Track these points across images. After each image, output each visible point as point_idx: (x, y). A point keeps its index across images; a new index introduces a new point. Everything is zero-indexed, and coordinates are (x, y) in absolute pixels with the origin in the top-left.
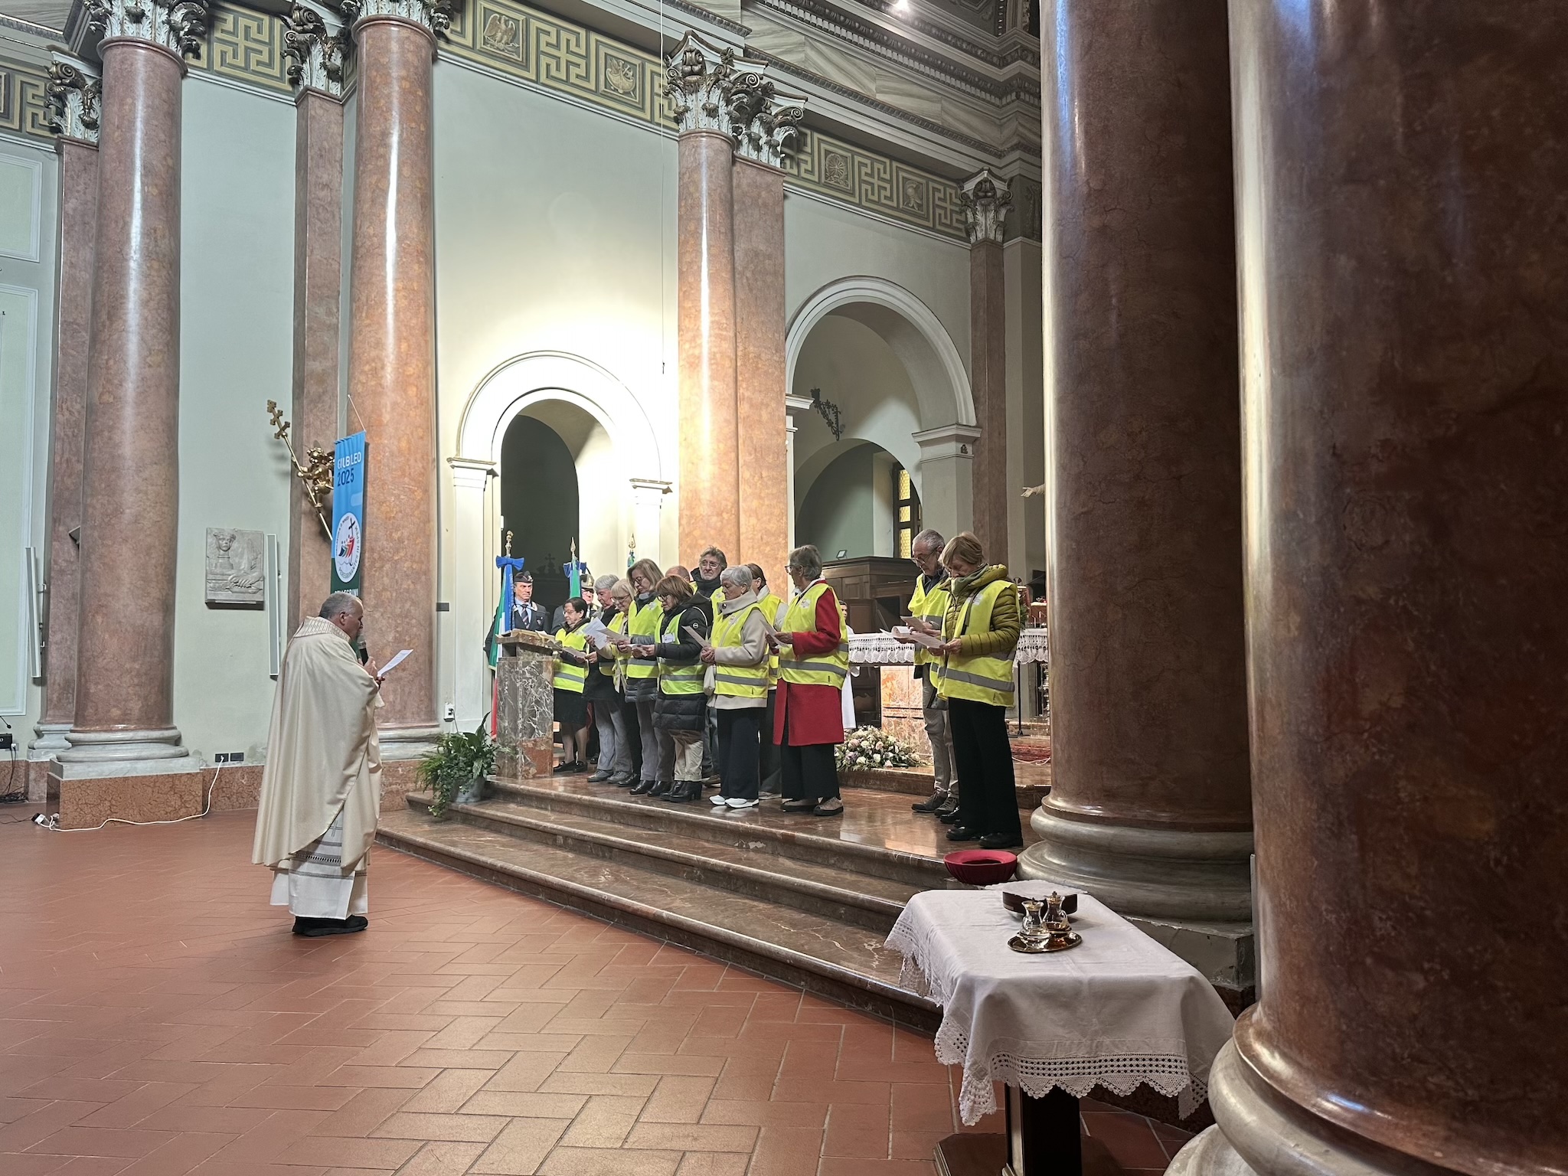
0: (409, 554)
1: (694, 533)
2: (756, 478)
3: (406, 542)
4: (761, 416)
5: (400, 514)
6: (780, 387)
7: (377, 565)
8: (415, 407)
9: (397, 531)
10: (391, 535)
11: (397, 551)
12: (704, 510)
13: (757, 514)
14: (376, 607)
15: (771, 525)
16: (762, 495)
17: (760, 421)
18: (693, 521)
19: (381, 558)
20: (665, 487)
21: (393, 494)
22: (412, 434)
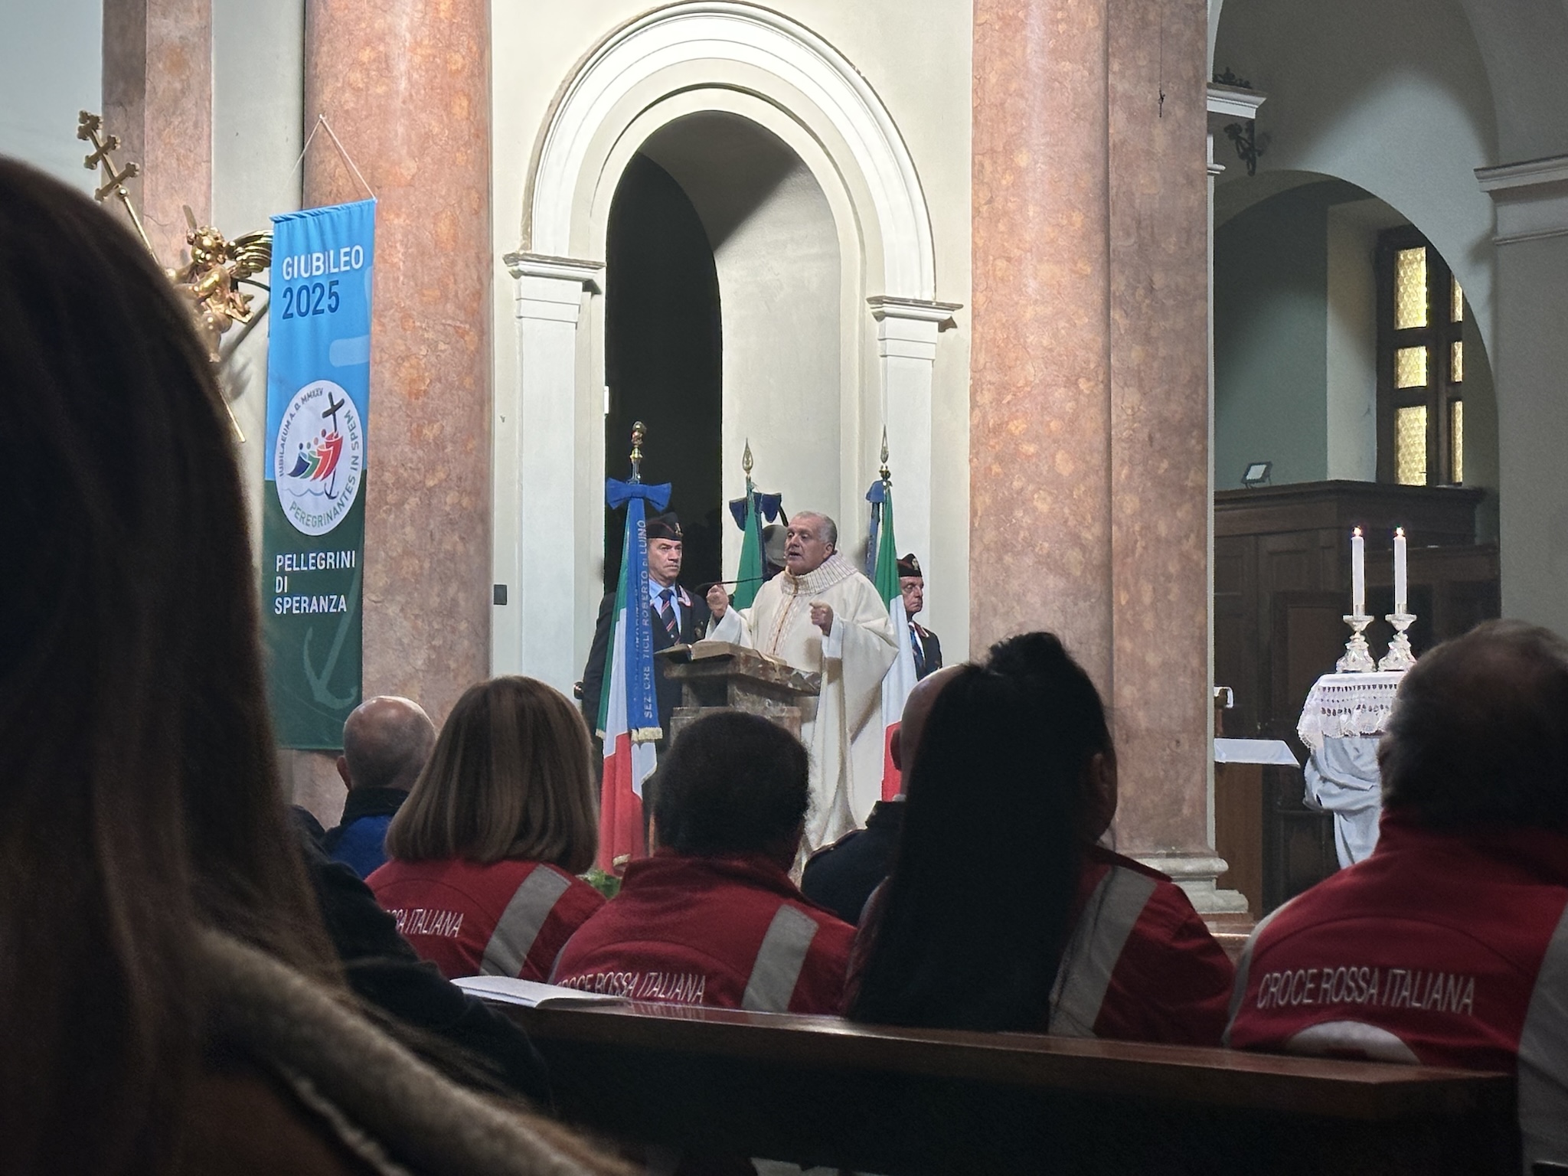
0: (454, 476)
1: (1012, 426)
2: (1141, 292)
3: (449, 449)
4: (1151, 141)
5: (438, 385)
6: (1196, 68)
7: (391, 498)
8: (465, 145)
9: (431, 422)
10: (419, 432)
11: (432, 469)
12: (1031, 372)
13: (1141, 380)
14: (389, 591)
15: (1173, 406)
16: (1154, 333)
17: (1149, 154)
18: (1009, 397)
19: (399, 484)
20: (945, 315)
21: (424, 341)
22: (460, 203)
